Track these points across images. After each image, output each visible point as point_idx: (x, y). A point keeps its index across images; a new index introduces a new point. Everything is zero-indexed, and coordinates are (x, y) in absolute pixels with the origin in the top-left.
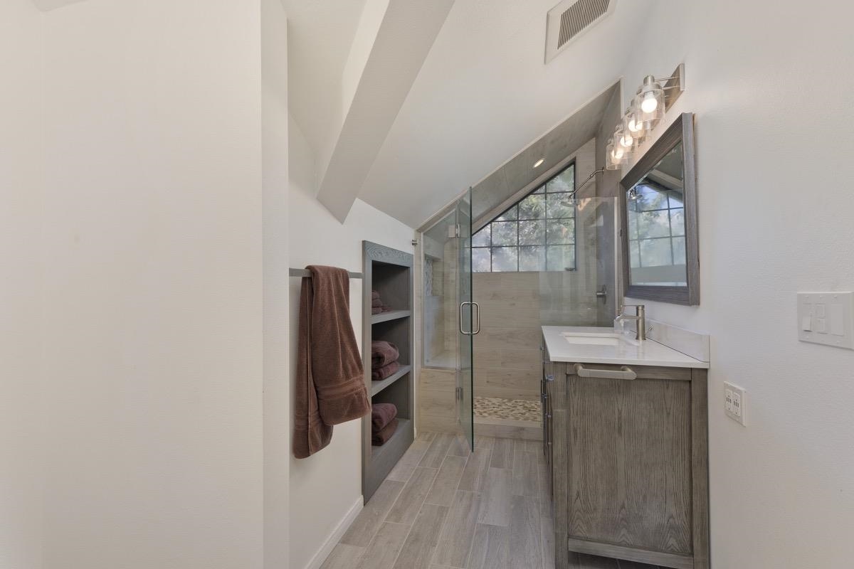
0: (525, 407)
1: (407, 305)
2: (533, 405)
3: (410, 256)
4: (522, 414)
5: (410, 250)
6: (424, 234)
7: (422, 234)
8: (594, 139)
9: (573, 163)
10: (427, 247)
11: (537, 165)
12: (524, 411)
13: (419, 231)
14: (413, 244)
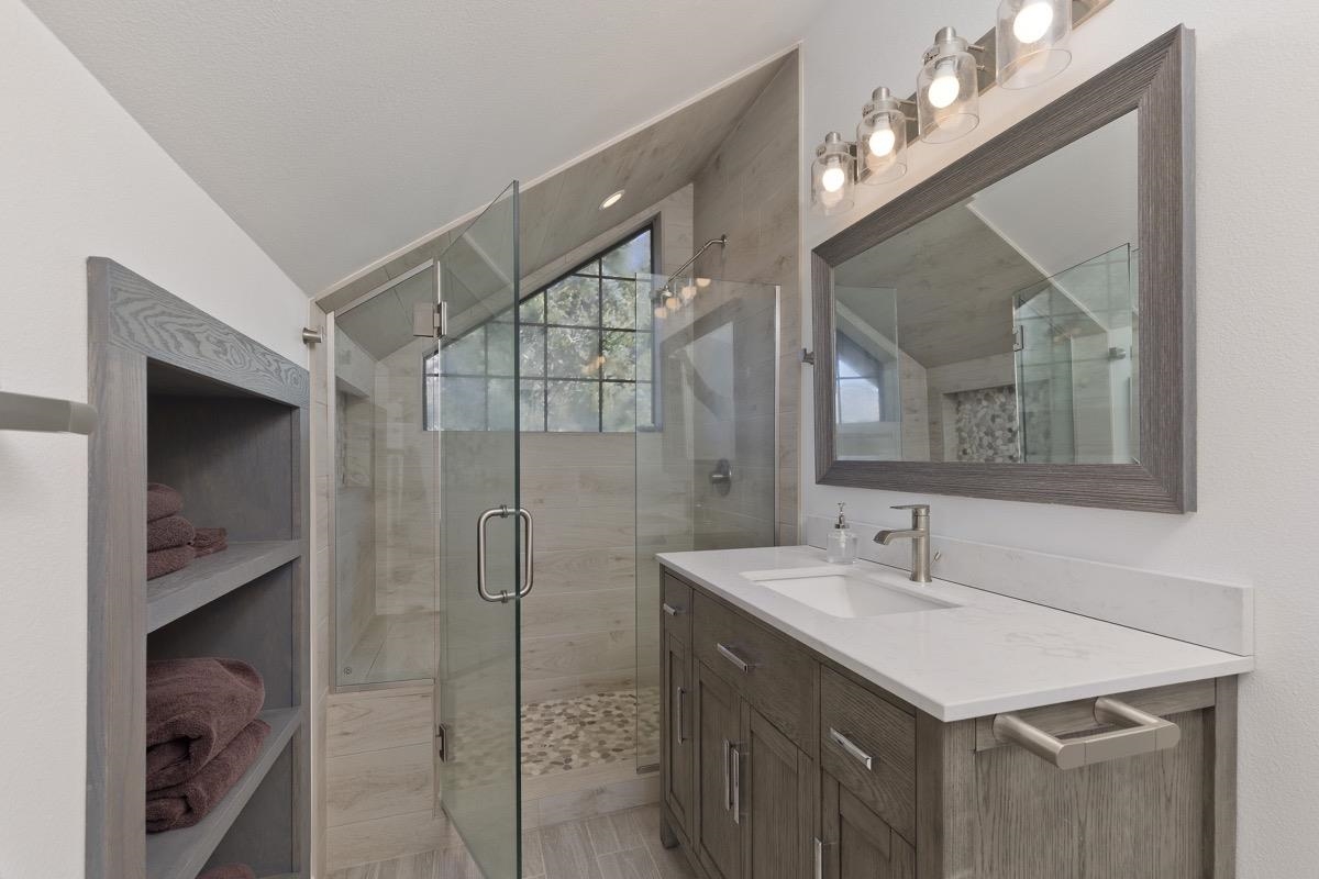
0: (570, 717)
1: (291, 523)
2: (583, 707)
3: (301, 376)
4: (571, 737)
5: (299, 355)
6: (337, 320)
7: (331, 317)
8: (691, 185)
9: (652, 226)
10: (342, 359)
11: (609, 203)
12: (572, 729)
13: (324, 305)
14: (306, 340)
